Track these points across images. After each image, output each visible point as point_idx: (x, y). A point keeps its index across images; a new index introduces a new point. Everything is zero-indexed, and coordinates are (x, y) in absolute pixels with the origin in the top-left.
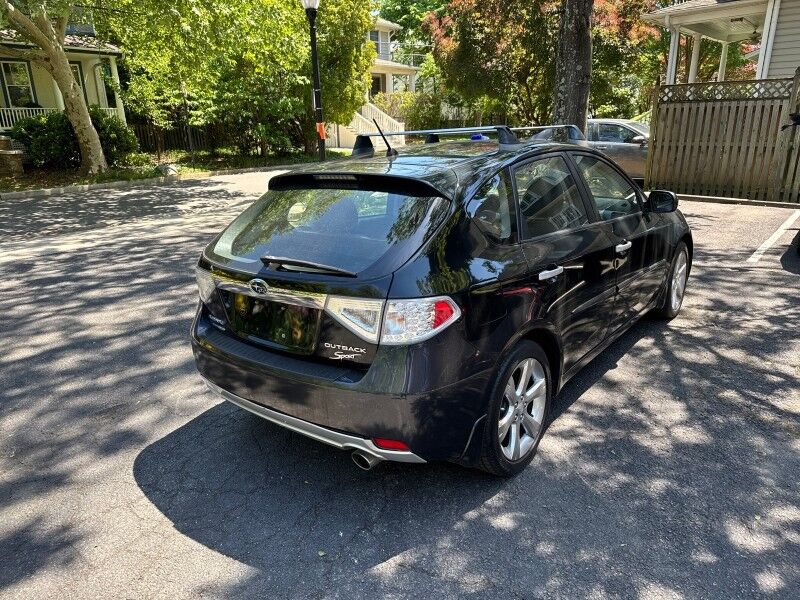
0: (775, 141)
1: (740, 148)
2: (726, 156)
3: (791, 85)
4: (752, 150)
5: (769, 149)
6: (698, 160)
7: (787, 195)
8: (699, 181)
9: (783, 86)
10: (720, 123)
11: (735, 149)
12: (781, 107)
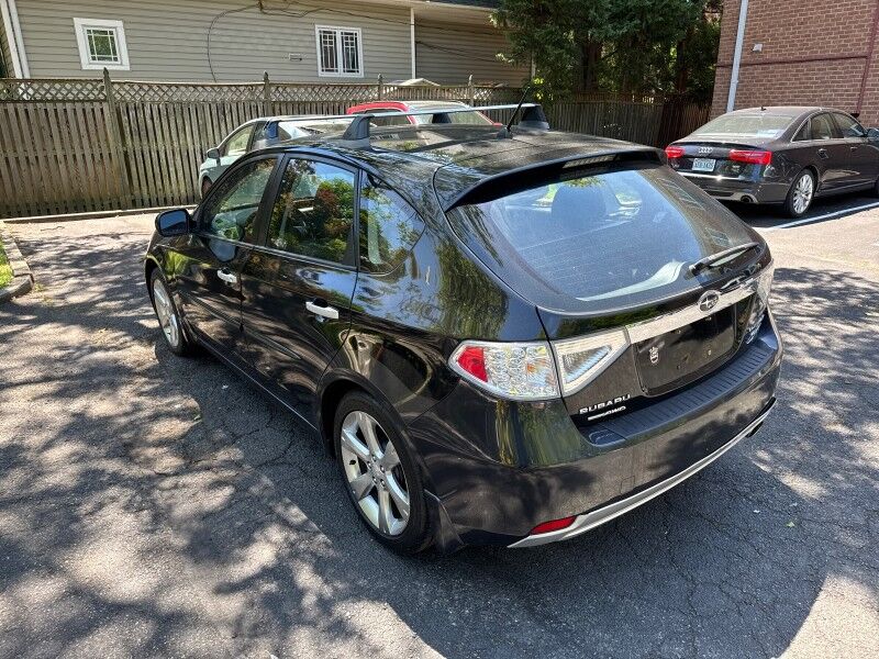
0: (108, 146)
1: (74, 156)
2: (62, 166)
3: (102, 88)
4: (89, 158)
5: (106, 155)
6: (30, 173)
7: (138, 202)
8: (41, 198)
9: (95, 87)
10: (41, 129)
11: (70, 158)
12: (102, 110)
